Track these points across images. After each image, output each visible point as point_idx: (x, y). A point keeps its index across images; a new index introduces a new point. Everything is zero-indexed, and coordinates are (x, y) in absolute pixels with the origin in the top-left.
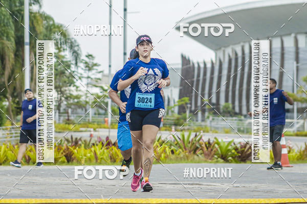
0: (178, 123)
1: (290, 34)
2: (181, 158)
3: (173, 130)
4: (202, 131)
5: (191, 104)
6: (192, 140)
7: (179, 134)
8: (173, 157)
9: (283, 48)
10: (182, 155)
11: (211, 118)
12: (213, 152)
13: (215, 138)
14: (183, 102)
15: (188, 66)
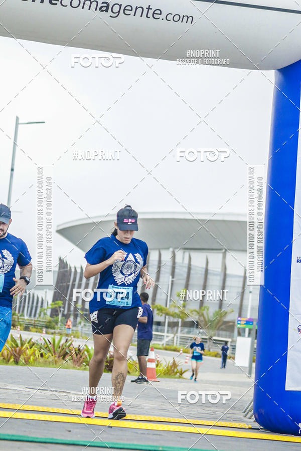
0: (49, 325)
1: (168, 248)
2: (49, 362)
3: (44, 332)
4: (72, 337)
5: (64, 308)
6: (62, 345)
7: (49, 337)
8: (41, 360)
9: (160, 261)
10: (50, 359)
11: (82, 324)
12: (82, 359)
13: (86, 345)
14: (56, 306)
15: (66, 269)
